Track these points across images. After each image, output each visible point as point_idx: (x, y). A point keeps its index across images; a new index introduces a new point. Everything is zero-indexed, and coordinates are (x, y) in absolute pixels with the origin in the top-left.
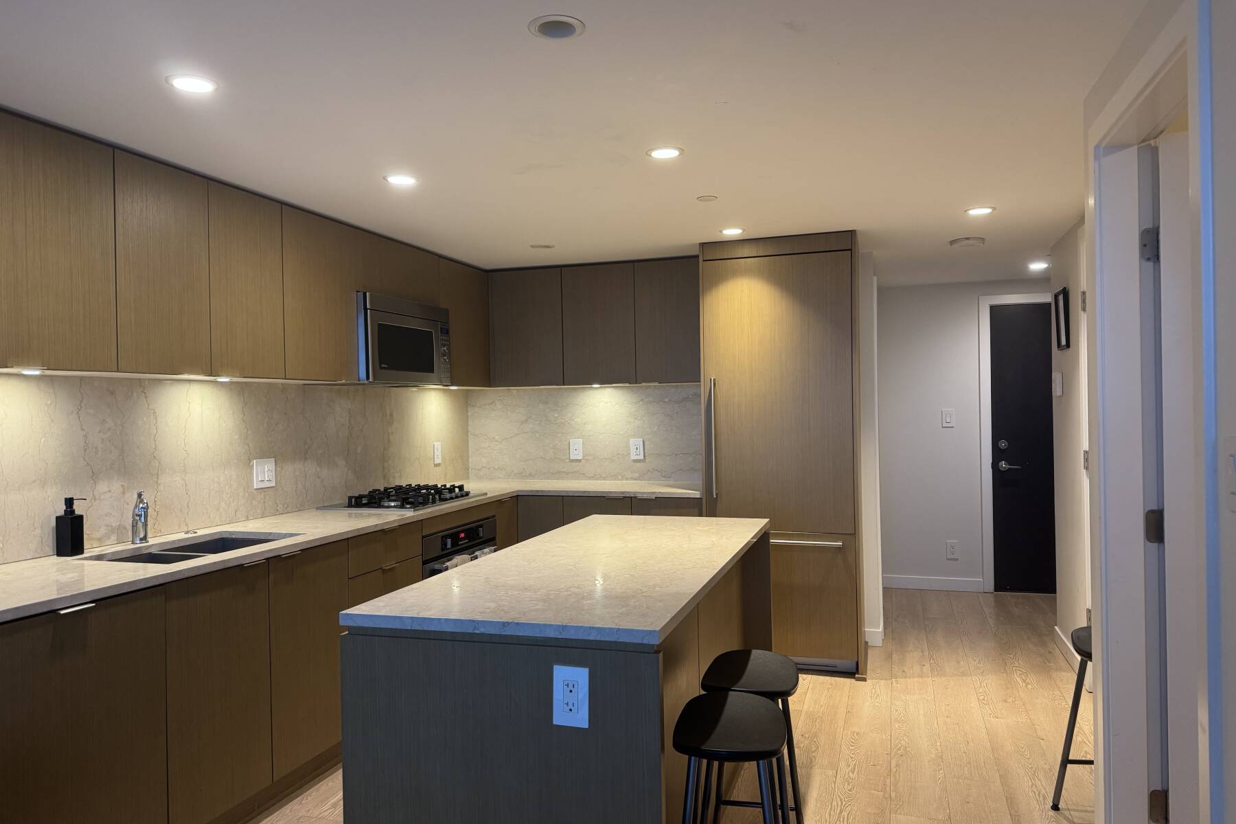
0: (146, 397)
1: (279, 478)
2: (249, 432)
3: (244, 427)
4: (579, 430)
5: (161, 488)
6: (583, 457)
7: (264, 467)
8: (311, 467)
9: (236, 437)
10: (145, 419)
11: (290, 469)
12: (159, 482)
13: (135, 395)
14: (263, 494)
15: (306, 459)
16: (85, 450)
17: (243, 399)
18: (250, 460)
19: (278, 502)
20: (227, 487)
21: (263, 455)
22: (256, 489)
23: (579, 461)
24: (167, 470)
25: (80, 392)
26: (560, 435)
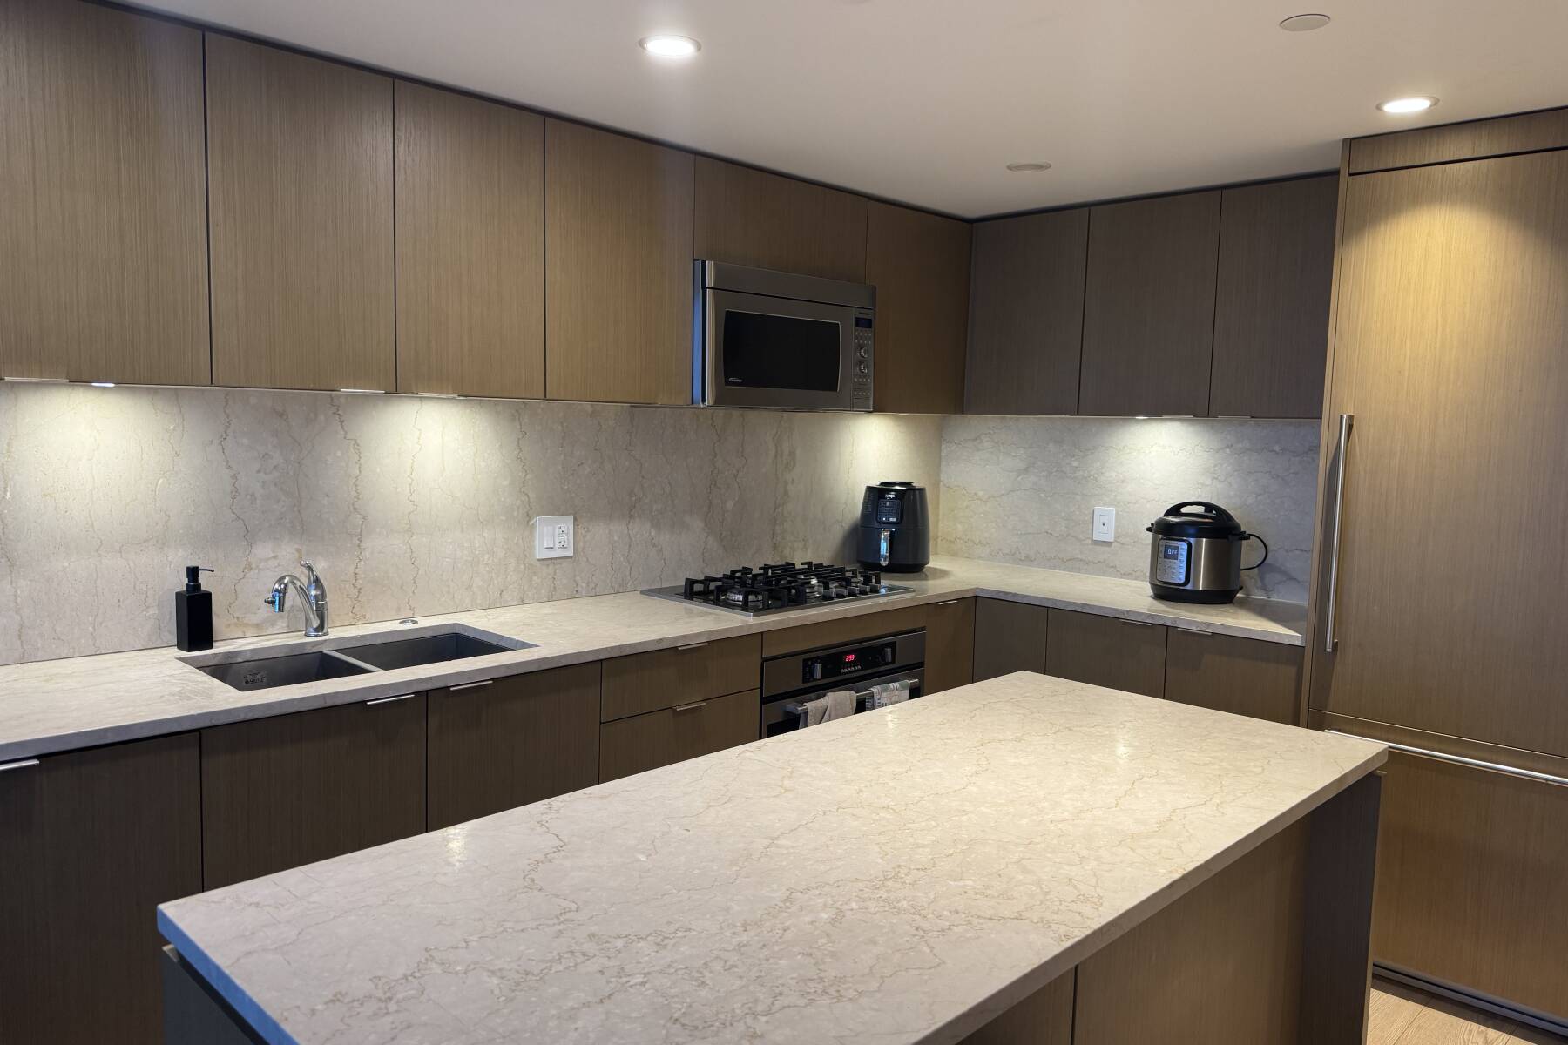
0: (342, 422)
1: (581, 544)
2: (529, 476)
3: (520, 467)
4: (1111, 491)
5: (367, 554)
6: (1117, 537)
7: (554, 530)
8: (641, 530)
9: (506, 483)
10: (339, 454)
11: (600, 532)
12: (363, 545)
13: (322, 418)
14: (551, 567)
15: (631, 516)
16: (234, 498)
17: (518, 427)
18: (529, 517)
19: (578, 578)
20: (487, 556)
21: (553, 509)
22: (539, 560)
23: (1108, 544)
24: (378, 530)
25: (225, 412)
26: (1078, 497)
